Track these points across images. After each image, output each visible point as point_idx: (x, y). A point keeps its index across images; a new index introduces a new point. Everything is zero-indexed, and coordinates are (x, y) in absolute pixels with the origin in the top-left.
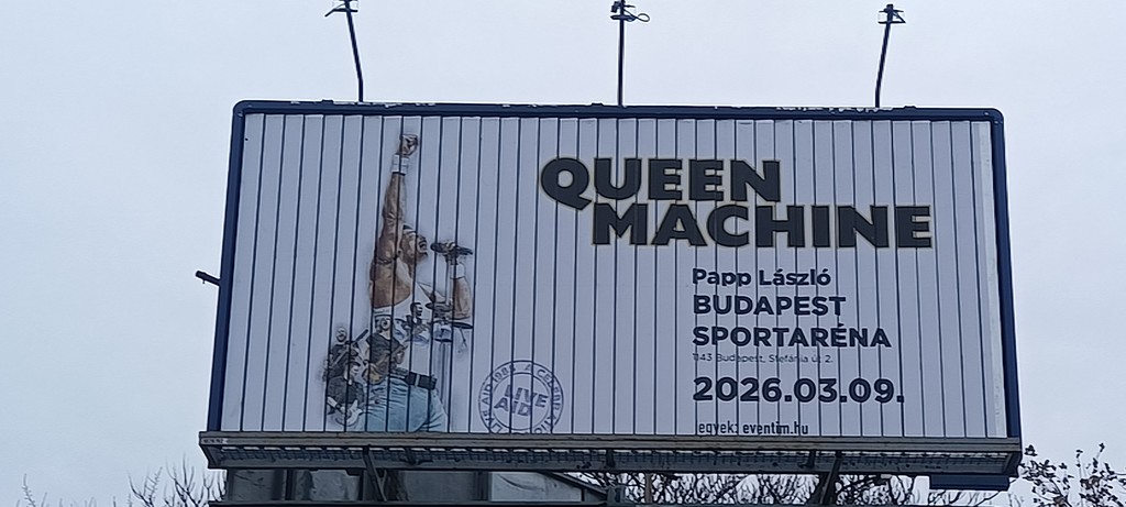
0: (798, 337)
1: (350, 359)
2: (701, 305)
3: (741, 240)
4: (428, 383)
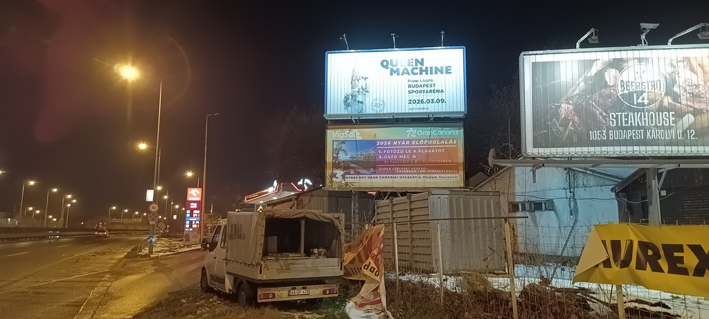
1: (348, 98)
2: (409, 86)
3: (417, 74)
4: (362, 103)
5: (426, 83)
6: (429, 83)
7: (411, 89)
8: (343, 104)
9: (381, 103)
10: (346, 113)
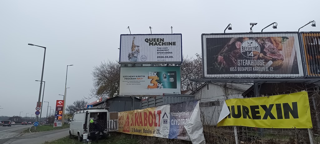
0: (165, 53)
1: (130, 55)
3: (161, 45)
4: (136, 57)
6: (166, 49)
7: (158, 52)
9: (145, 57)
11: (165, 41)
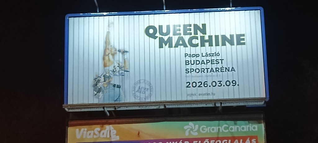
1: (99, 81)
2: (187, 63)
3: (197, 45)
4: (119, 87)
5: (209, 58)
6: (214, 58)
7: (189, 67)
8: (91, 89)
9: (147, 87)
10: (96, 101)
11: (211, 31)
